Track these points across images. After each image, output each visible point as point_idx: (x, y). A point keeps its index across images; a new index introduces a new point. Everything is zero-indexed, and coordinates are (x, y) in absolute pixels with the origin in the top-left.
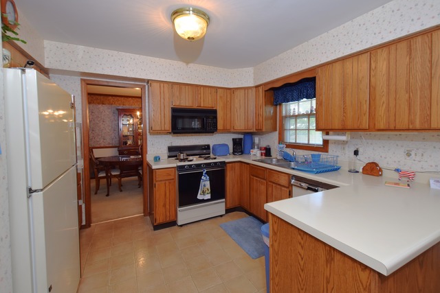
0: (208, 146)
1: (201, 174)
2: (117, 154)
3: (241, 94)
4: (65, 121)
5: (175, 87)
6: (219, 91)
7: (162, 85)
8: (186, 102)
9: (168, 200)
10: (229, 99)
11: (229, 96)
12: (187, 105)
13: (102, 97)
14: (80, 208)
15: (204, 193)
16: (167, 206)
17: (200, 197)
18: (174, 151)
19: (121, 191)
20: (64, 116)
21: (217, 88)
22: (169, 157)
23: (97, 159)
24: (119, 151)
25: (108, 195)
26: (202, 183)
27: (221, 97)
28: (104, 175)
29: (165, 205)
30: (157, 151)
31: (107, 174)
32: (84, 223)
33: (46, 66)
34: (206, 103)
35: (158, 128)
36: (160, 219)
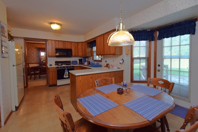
0: (70, 61)
1: (65, 70)
2: (39, 66)
3: (80, 44)
4: (19, 53)
5: (57, 42)
6: (73, 43)
7: (52, 41)
8: (61, 46)
9: (54, 78)
10: (76, 46)
11: (76, 45)
12: (61, 47)
13: (32, 44)
14: (24, 75)
15: (66, 75)
16: (53, 79)
17: (65, 77)
18: (57, 63)
19: (40, 78)
20: (18, 51)
21: (72, 42)
22: (55, 65)
23: (30, 68)
24: (40, 64)
25: (35, 80)
26: (65, 73)
27: (73, 45)
28: (33, 73)
29: (52, 79)
30: (52, 63)
31: (34, 72)
32: (25, 86)
33: (12, 36)
34: (68, 47)
35: (51, 55)
36: (51, 83)
